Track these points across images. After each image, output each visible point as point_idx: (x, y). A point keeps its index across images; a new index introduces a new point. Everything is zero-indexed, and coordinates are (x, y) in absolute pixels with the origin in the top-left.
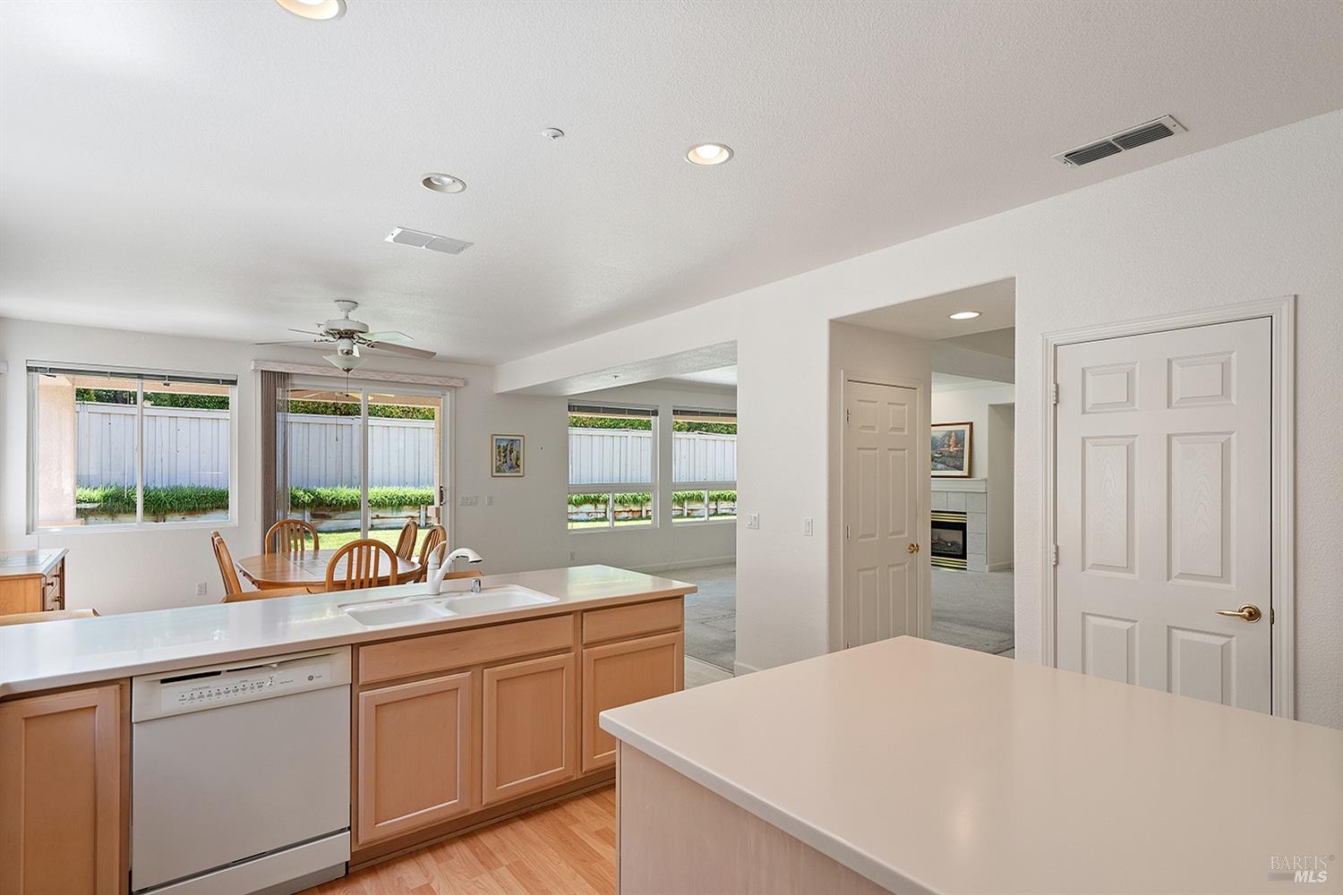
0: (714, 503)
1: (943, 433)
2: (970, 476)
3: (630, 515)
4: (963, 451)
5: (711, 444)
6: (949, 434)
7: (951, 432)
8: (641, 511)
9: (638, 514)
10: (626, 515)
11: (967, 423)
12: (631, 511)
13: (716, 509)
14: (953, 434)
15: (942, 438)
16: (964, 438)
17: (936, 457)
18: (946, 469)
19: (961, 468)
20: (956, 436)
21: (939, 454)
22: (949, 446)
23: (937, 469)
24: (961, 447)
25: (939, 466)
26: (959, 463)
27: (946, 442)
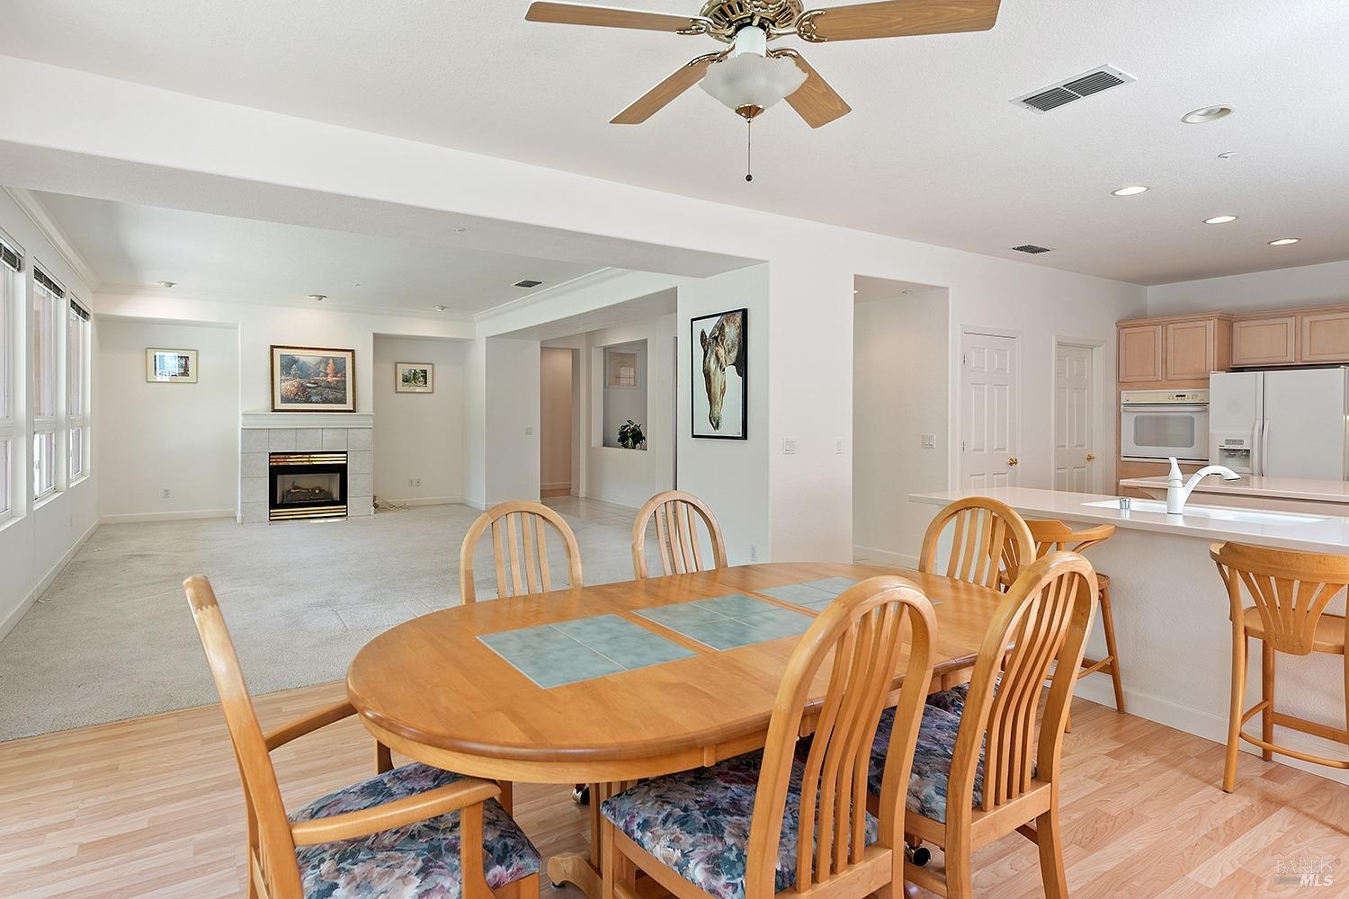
1: (318, 359)
2: (354, 410)
4: (344, 382)
6: (326, 361)
7: (328, 358)
11: (348, 350)
14: (331, 361)
15: (315, 365)
16: (345, 367)
17: (309, 387)
18: (324, 402)
19: (343, 401)
20: (334, 363)
21: (313, 383)
22: (327, 375)
23: (311, 402)
24: (341, 376)
25: (314, 398)
26: (340, 395)
27: (321, 369)
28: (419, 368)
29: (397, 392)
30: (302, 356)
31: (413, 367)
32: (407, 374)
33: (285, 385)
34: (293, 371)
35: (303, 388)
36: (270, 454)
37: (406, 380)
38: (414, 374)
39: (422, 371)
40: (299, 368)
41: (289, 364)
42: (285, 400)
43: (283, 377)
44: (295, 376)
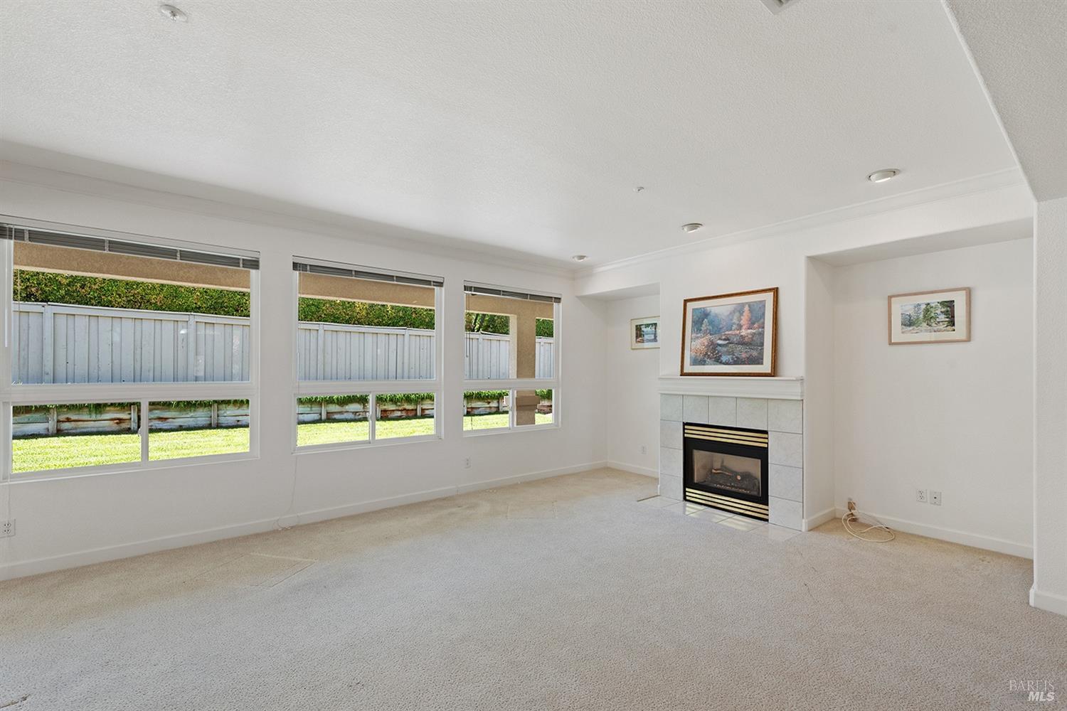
0: (495, 401)
1: (731, 308)
2: (774, 373)
3: (404, 414)
4: (762, 334)
5: (495, 344)
6: (740, 309)
7: (743, 305)
8: (416, 410)
9: (413, 413)
10: (399, 414)
11: (770, 290)
12: (405, 409)
13: (498, 407)
14: (747, 308)
15: (728, 316)
16: (764, 314)
17: (720, 345)
18: (735, 363)
19: (758, 360)
20: (751, 311)
21: (725, 340)
22: (740, 327)
23: (721, 363)
24: (759, 327)
25: (724, 359)
26: (755, 353)
27: (735, 321)
28: (935, 299)
29: (891, 344)
30: (715, 307)
31: (923, 300)
32: (911, 312)
33: (697, 344)
34: (704, 328)
35: (713, 346)
36: (685, 424)
37: (909, 322)
38: (927, 311)
39: (943, 303)
40: (711, 323)
41: (701, 317)
42: (695, 362)
43: (694, 335)
44: (705, 333)
